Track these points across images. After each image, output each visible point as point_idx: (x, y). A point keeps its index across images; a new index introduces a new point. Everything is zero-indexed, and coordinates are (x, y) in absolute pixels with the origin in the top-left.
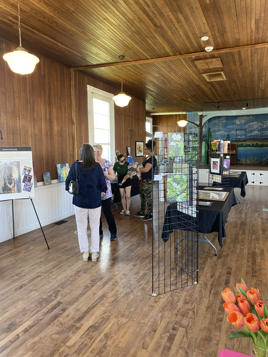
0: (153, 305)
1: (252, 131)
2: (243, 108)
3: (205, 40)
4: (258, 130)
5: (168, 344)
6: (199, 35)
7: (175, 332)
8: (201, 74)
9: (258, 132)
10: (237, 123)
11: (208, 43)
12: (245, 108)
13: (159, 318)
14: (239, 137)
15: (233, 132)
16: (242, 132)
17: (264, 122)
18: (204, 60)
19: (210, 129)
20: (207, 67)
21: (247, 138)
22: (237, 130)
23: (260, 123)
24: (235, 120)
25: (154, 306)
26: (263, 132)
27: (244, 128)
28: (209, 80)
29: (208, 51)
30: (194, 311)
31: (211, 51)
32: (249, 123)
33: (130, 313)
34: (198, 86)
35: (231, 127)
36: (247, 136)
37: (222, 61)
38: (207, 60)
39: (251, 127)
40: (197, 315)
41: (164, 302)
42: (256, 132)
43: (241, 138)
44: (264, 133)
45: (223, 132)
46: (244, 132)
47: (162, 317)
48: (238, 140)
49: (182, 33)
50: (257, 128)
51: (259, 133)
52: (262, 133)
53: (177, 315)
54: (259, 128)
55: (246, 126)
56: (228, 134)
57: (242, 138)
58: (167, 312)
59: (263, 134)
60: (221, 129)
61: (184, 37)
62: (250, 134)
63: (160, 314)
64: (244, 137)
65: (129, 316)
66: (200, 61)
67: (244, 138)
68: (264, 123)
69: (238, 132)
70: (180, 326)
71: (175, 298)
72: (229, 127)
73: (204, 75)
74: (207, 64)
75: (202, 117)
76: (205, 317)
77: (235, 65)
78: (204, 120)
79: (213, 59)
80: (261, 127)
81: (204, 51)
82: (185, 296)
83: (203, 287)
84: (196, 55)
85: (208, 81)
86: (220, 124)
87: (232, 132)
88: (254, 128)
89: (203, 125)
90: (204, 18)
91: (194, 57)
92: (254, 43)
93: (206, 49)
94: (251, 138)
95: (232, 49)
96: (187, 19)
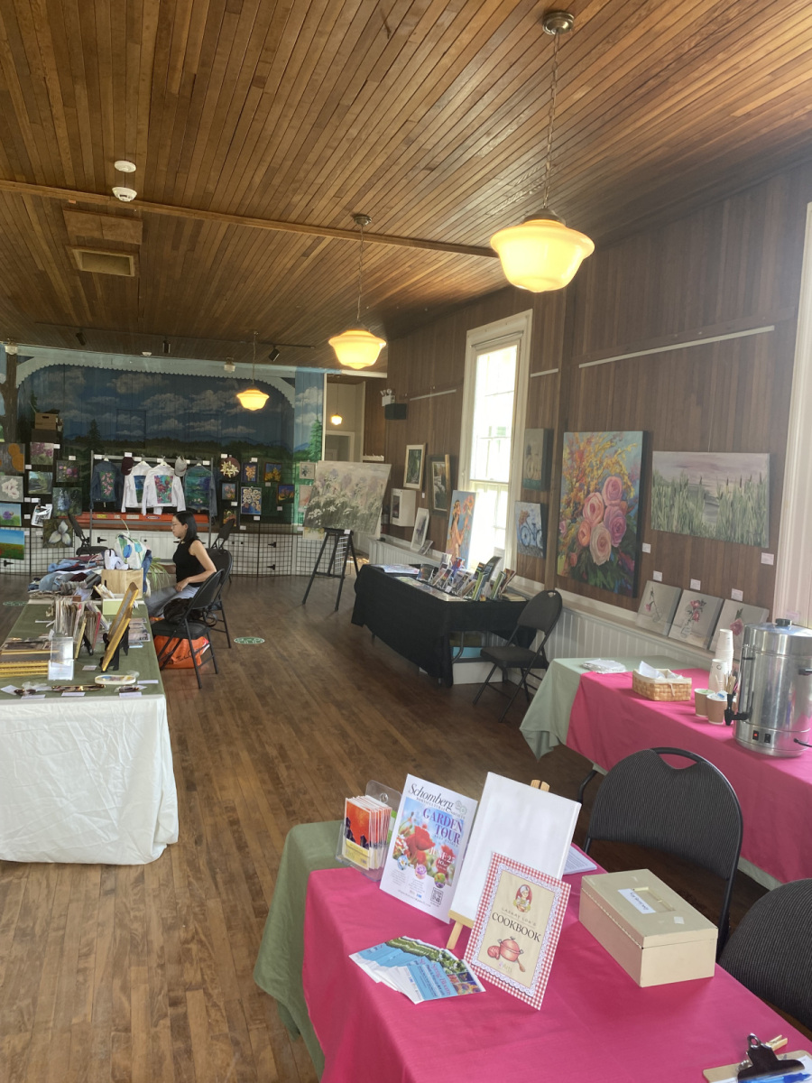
0: (81, 966)
1: (161, 419)
2: (144, 353)
3: (126, 170)
4: (178, 418)
5: (180, 1045)
6: (112, 154)
7: (180, 1010)
8: (67, 248)
9: (179, 422)
10: (119, 391)
11: (127, 180)
12: (150, 354)
13: (117, 992)
14: (126, 432)
15: (107, 415)
16: (134, 418)
17: (194, 396)
18: (97, 217)
19: (36, 399)
20: (96, 234)
21: (150, 438)
22: (118, 411)
23: (182, 400)
24: (114, 380)
25: (85, 969)
26: (191, 424)
27: (140, 408)
28: (84, 267)
29: (121, 198)
30: (200, 942)
31: (129, 200)
32: (154, 395)
33: (23, 1017)
34: (42, 276)
35: (101, 399)
36: (148, 431)
37: (145, 231)
38: (105, 219)
39: (160, 406)
40: (212, 946)
41: (110, 948)
42: (172, 424)
43: (130, 436)
44: (193, 427)
45: (76, 412)
46: (140, 419)
47: (125, 989)
48: (121, 440)
49: (62, 132)
50: (175, 412)
51: (181, 425)
52: (190, 427)
53: (162, 966)
54: (181, 412)
55: (145, 403)
56: (93, 423)
57: (135, 437)
58: (133, 968)
59: (191, 431)
60: (70, 402)
61: (65, 144)
62: (155, 427)
63: (117, 983)
64: (138, 433)
65: (24, 1023)
66: (83, 216)
67: (139, 437)
68: (192, 400)
69: (122, 418)
70: (186, 990)
71: (136, 925)
72: (94, 400)
73: (77, 252)
74: (101, 226)
75: (13, 361)
76: (233, 945)
77: (175, 247)
78: (23, 372)
79: (125, 222)
80: (185, 410)
81: (105, 194)
82: (158, 912)
83: (190, 874)
84: (79, 200)
85: (81, 267)
86: (67, 386)
87: (104, 417)
88: (168, 410)
89: (17, 387)
90: (145, 120)
91: (74, 202)
92: (242, 213)
93: (117, 191)
94: (159, 438)
95: (186, 211)
96: (96, 105)
